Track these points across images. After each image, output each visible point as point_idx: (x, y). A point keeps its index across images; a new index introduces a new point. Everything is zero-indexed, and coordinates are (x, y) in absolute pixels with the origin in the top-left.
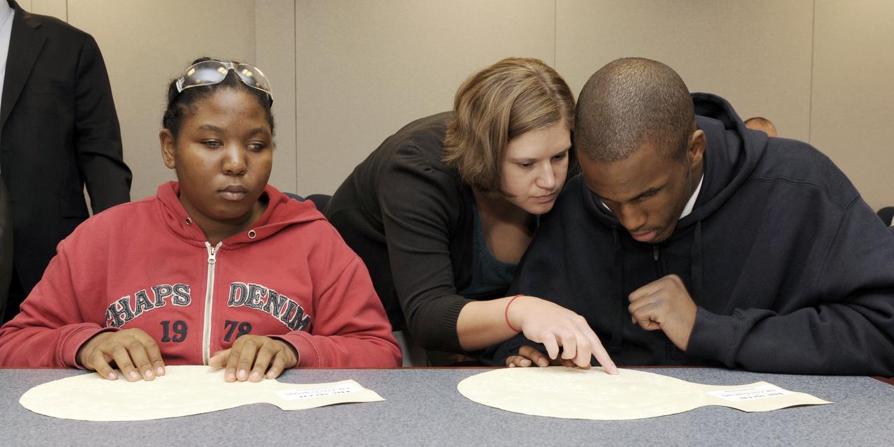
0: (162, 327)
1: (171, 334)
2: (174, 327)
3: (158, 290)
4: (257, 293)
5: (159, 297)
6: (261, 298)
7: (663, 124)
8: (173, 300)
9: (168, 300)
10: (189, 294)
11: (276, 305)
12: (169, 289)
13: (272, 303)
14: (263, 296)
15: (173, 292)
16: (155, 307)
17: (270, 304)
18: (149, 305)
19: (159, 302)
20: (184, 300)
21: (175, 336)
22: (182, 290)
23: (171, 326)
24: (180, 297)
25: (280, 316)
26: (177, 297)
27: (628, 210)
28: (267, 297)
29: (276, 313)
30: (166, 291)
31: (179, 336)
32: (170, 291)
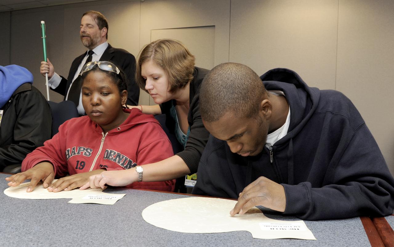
0: (76, 163)
1: (79, 166)
2: (80, 163)
3: (80, 149)
4: (112, 154)
5: (79, 151)
6: (113, 156)
7: (237, 100)
8: (84, 153)
9: (82, 153)
10: (91, 153)
11: (120, 159)
12: (84, 149)
13: (118, 158)
14: (114, 155)
15: (85, 150)
16: (76, 154)
17: (116, 159)
18: (75, 154)
19: (78, 153)
20: (88, 154)
21: (80, 167)
22: (89, 150)
23: (79, 163)
24: (87, 153)
25: (121, 163)
26: (86, 153)
27: (230, 144)
28: (116, 155)
29: (119, 162)
30: (83, 149)
31: (81, 167)
32: (84, 150)
